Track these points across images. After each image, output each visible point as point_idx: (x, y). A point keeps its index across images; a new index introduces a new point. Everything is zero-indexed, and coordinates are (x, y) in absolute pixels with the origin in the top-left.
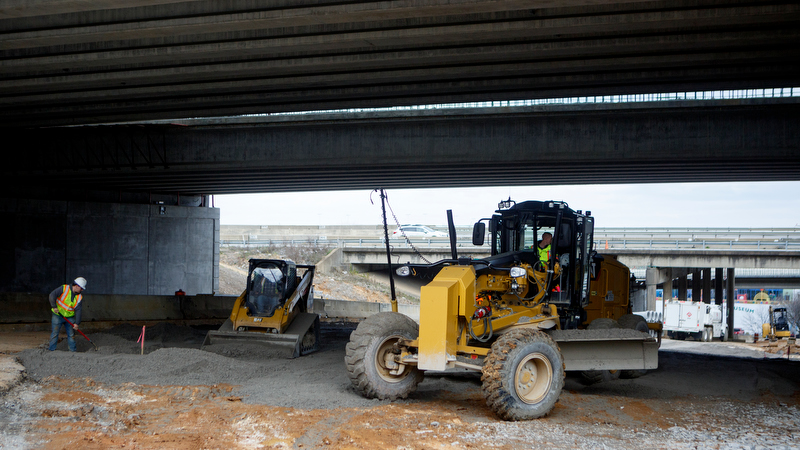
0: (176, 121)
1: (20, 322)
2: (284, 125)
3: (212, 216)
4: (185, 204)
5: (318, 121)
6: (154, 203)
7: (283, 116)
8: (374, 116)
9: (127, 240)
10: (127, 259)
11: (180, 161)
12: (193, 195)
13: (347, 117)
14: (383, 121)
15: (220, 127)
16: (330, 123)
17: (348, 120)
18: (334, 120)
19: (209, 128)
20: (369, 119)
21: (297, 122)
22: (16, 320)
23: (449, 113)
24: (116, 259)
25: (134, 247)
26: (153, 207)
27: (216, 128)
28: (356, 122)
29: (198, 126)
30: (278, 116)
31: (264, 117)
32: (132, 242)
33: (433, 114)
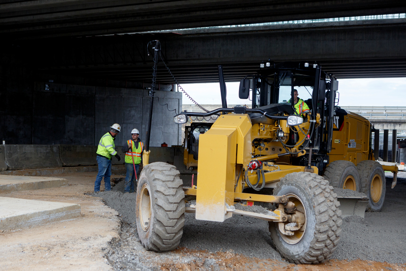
0: (175, 31)
1: (79, 165)
2: (248, 33)
3: (178, 97)
4: (162, 89)
5: (272, 30)
6: (145, 89)
7: (248, 27)
8: (312, 26)
9: (130, 111)
10: (130, 124)
11: (175, 59)
12: (166, 84)
13: (293, 27)
14: (318, 29)
15: (204, 36)
16: (280, 31)
17: (293, 29)
18: (283, 29)
19: (196, 36)
20: (308, 28)
21: (257, 31)
22: (77, 164)
23: (367, 23)
24: (123, 123)
25: (134, 116)
26: (145, 91)
27: (201, 36)
28: (299, 30)
29: (188, 34)
30: (244, 27)
31: (234, 28)
32: (133, 112)
33: (356, 24)
